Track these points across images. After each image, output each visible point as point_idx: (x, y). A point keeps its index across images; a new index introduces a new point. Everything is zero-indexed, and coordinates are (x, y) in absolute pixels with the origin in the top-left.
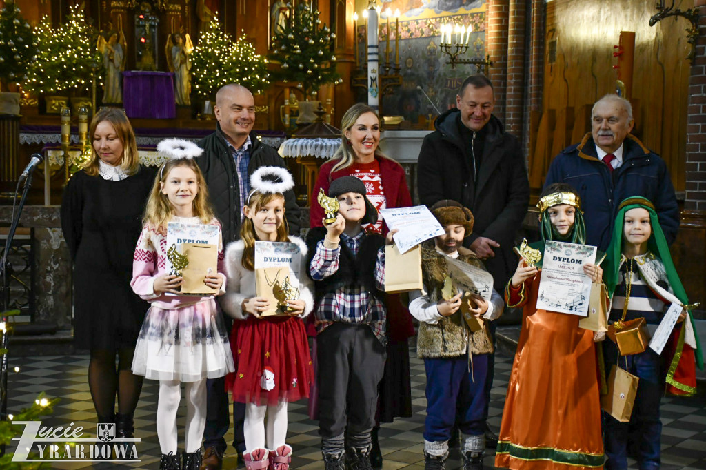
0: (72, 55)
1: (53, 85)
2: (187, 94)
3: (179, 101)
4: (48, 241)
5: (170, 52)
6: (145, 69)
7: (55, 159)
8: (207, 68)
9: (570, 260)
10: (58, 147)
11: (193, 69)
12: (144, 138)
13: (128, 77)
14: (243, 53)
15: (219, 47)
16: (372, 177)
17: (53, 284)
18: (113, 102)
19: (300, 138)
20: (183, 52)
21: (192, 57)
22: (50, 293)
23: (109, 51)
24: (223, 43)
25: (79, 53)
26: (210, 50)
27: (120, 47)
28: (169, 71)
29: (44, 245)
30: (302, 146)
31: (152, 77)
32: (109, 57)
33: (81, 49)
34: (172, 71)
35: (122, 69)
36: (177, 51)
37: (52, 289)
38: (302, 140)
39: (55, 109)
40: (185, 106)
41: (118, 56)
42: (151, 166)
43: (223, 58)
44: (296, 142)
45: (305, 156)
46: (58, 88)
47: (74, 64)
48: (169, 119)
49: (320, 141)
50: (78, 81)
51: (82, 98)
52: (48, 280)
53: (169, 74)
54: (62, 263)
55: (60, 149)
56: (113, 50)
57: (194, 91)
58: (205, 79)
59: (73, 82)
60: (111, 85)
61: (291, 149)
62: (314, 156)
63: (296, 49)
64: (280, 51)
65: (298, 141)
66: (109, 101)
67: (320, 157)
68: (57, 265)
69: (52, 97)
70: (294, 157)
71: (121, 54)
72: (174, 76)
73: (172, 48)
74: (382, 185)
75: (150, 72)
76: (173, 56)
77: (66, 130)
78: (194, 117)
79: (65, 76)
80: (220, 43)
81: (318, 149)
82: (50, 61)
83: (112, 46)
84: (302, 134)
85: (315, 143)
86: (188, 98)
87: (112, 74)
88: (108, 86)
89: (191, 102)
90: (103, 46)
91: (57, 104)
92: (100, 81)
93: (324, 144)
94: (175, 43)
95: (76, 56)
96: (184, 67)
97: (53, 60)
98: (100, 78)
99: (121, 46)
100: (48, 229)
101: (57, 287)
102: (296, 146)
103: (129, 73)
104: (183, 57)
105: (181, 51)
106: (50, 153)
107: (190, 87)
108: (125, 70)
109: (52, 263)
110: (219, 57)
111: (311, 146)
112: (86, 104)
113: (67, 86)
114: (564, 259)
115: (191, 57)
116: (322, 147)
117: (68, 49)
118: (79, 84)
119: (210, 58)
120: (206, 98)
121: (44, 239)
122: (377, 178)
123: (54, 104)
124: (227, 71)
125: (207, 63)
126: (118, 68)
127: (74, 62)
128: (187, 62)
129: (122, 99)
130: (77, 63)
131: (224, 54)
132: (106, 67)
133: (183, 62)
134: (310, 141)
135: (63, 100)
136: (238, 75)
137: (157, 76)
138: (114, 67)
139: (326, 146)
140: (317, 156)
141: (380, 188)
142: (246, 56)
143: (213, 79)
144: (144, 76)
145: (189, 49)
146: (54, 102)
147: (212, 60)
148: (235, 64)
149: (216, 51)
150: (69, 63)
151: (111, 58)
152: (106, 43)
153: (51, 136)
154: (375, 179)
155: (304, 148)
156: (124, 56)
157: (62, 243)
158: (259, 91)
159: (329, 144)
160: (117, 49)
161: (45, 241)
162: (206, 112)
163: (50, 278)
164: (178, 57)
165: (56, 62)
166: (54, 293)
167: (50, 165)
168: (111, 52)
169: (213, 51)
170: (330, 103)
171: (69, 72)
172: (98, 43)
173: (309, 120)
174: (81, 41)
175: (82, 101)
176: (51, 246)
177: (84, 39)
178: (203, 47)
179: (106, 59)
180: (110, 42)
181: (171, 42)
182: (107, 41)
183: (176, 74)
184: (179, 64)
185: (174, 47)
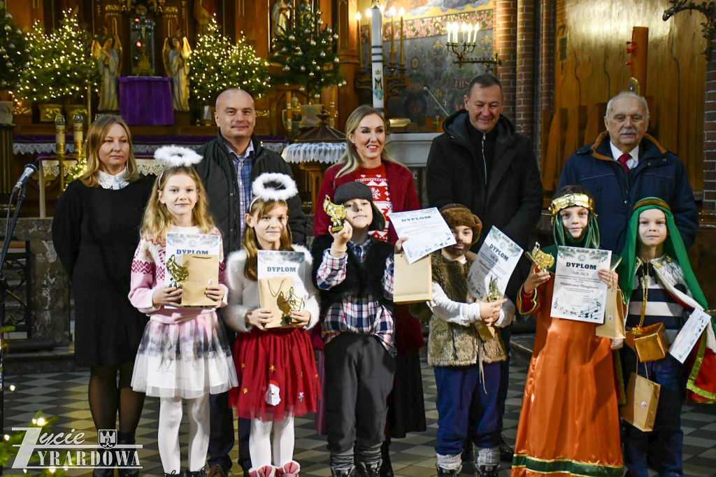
0: (66, 61)
1: (46, 92)
2: (185, 101)
3: (178, 107)
4: (44, 254)
5: (167, 56)
6: (141, 75)
7: (50, 169)
8: (206, 73)
9: (584, 266)
10: (53, 157)
11: (191, 73)
12: (142, 146)
13: (124, 83)
14: (243, 56)
15: (218, 50)
16: (378, 183)
17: (49, 299)
18: (109, 109)
19: (303, 142)
20: (181, 56)
21: (190, 61)
22: (47, 308)
23: (104, 56)
24: (221, 46)
25: (73, 59)
26: (208, 53)
27: (115, 51)
28: (167, 76)
29: (39, 258)
30: (305, 151)
31: (149, 82)
32: (104, 62)
33: (75, 55)
34: (169, 76)
35: (117, 74)
36: (174, 54)
37: (49, 303)
38: (305, 145)
39: (50, 117)
40: (183, 112)
41: (114, 61)
42: (149, 174)
43: (222, 61)
44: (299, 148)
45: (308, 161)
46: (52, 96)
48: (168, 125)
49: (324, 146)
50: (73, 88)
51: (77, 106)
52: (44, 294)
53: (166, 79)
54: (58, 277)
55: (55, 159)
56: (108, 56)
57: (192, 96)
58: (204, 84)
59: (67, 89)
60: (107, 91)
61: (294, 154)
62: (318, 161)
63: (297, 51)
64: (280, 53)
65: (301, 146)
66: (105, 108)
67: (324, 162)
68: (54, 279)
69: (45, 105)
70: (297, 162)
71: (117, 59)
72: (172, 81)
73: (169, 52)
74: (388, 191)
75: (146, 78)
76: (170, 60)
77: (61, 139)
78: (193, 123)
79: (59, 82)
80: (219, 46)
81: (322, 154)
82: (44, 68)
83: (107, 50)
84: (305, 138)
85: (319, 148)
86: (187, 103)
87: (108, 80)
88: (104, 92)
89: (190, 107)
90: (98, 51)
91: (51, 112)
92: (96, 87)
93: (328, 149)
94: (172, 47)
95: (70, 62)
96: (182, 70)
97: (47, 66)
98: (95, 84)
99: (117, 50)
100: (44, 242)
101: (54, 302)
102: (299, 152)
103: (125, 79)
105: (179, 55)
106: (45, 163)
107: (188, 92)
109: (48, 277)
110: (218, 61)
111: (315, 151)
112: (81, 112)
113: (61, 93)
114: (578, 265)
116: (326, 152)
117: (62, 55)
118: (73, 91)
119: (209, 62)
120: (205, 104)
121: (39, 253)
122: (383, 184)
123: (48, 113)
124: (226, 75)
125: (206, 67)
126: (114, 73)
127: (68, 68)
128: (185, 66)
129: (119, 106)
130: (71, 69)
131: (224, 57)
132: (101, 73)
133: (181, 66)
134: (313, 146)
135: (57, 108)
136: (238, 79)
137: (154, 81)
138: (110, 72)
139: (330, 151)
140: (321, 162)
141: (387, 193)
142: (245, 59)
143: (212, 83)
144: (140, 81)
145: (187, 53)
146: (48, 110)
147: (211, 64)
148: (234, 67)
149: (214, 54)
150: (63, 69)
151: (106, 63)
152: (100, 48)
153: (46, 145)
154: (381, 185)
155: (307, 153)
156: (120, 62)
158: (260, 95)
159: (333, 149)
160: (112, 54)
161: (41, 254)
162: (205, 118)
163: (46, 293)
164: (175, 61)
165: (50, 69)
166: (51, 308)
167: (45, 175)
168: (107, 57)
169: (211, 54)
170: (333, 106)
171: (63, 78)
172: (92, 49)
173: (312, 124)
174: (75, 46)
175: (77, 108)
176: (47, 259)
177: (78, 45)
178: (202, 51)
179: (101, 65)
180: (105, 47)
181: (168, 46)
182: (102, 46)
183: (174, 79)
184: (176, 69)
185: (172, 51)
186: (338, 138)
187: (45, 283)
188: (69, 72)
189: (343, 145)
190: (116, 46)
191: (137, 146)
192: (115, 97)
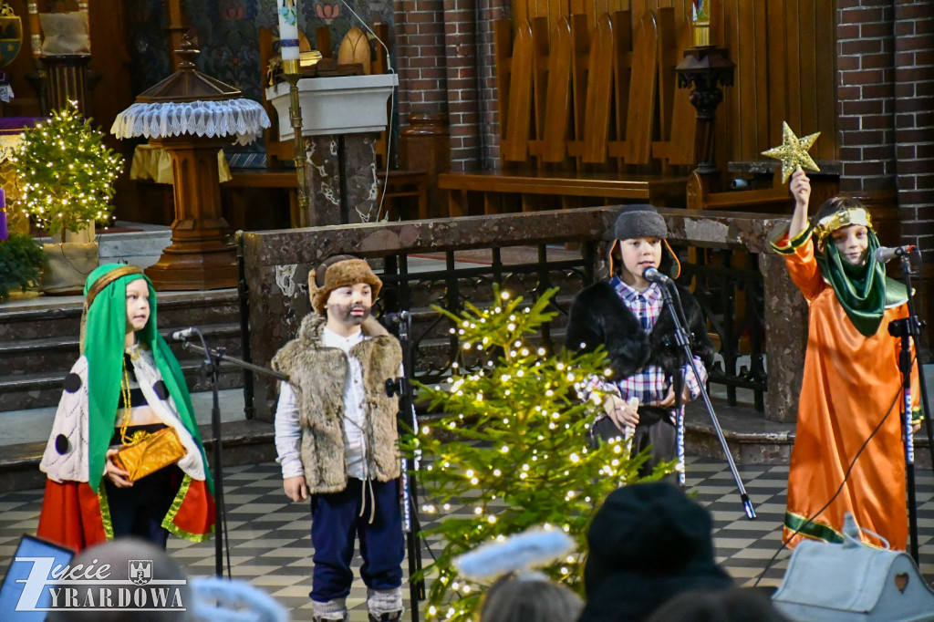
19: (161, 101)
30: (169, 118)
44: (155, 111)
45: (177, 134)
49: (202, 107)
62: (195, 134)
67: (205, 135)
81: (201, 121)
84: (159, 94)
85: (193, 111)
93: (211, 112)
102: (158, 119)
111: (187, 116)
116: (207, 118)
134: (184, 107)
139: (214, 114)
140: (200, 135)
155: (175, 121)
159: (218, 112)
186: (221, 92)
189: (233, 104)
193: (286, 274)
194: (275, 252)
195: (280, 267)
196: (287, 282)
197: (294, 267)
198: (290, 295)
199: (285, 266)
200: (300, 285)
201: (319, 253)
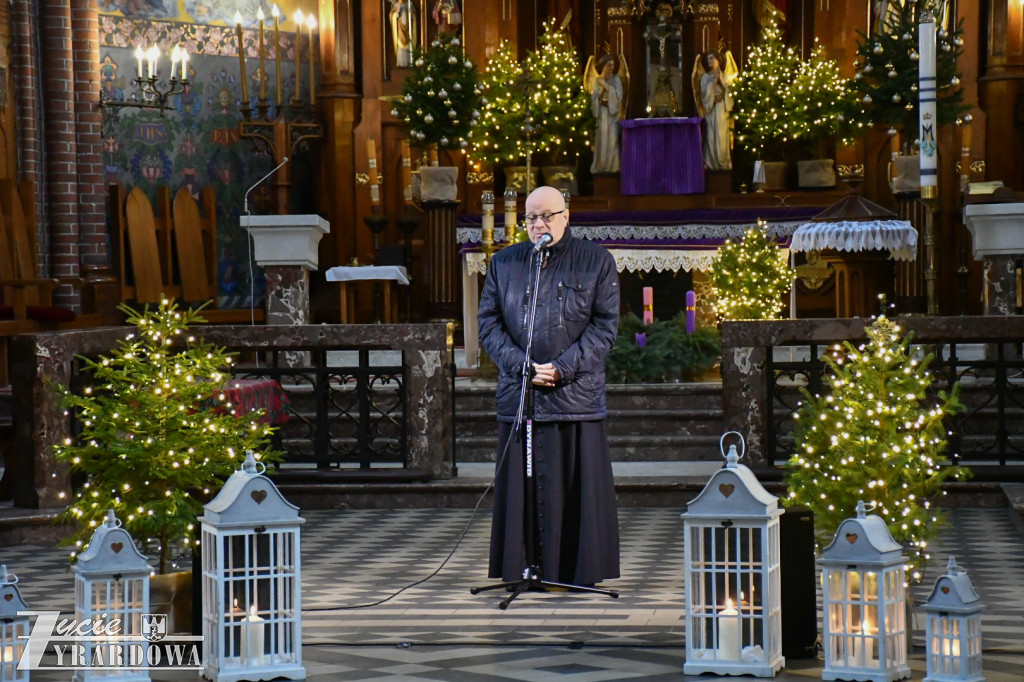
0: (542, 102)
1: (512, 149)
3: (713, 165)
4: (421, 367)
5: (698, 83)
6: (656, 115)
7: (476, 265)
8: (757, 107)
10: (478, 248)
11: (735, 110)
12: (648, 228)
13: (630, 130)
14: (818, 78)
15: (778, 69)
17: (427, 421)
18: (608, 170)
20: (719, 82)
22: (424, 432)
23: (601, 89)
24: (784, 63)
25: (552, 96)
26: (761, 77)
27: (618, 80)
29: (415, 371)
30: (817, 235)
31: (667, 127)
32: (600, 98)
33: (557, 90)
34: (700, 115)
35: (621, 116)
36: (709, 81)
37: (426, 426)
38: (819, 225)
39: (519, 186)
40: (721, 172)
41: (615, 94)
43: (783, 87)
44: (811, 229)
45: (822, 249)
46: (521, 154)
47: (546, 114)
48: (693, 194)
49: (845, 226)
50: (551, 140)
51: (560, 168)
52: (421, 415)
53: (694, 120)
54: (436, 395)
55: (480, 251)
56: (607, 87)
57: (737, 146)
58: (755, 125)
59: (543, 143)
60: (604, 143)
61: (803, 239)
63: (888, 70)
64: (864, 74)
65: (814, 227)
66: (601, 171)
68: (432, 398)
69: (514, 168)
70: (806, 251)
71: (620, 93)
73: (702, 75)
75: (662, 119)
76: (702, 90)
77: (488, 222)
78: (736, 189)
80: (780, 63)
81: (841, 238)
82: (510, 111)
83: (606, 79)
84: (822, 216)
85: (837, 229)
86: (729, 157)
87: (606, 125)
88: (599, 145)
89: (733, 163)
90: (593, 82)
91: (521, 178)
92: (587, 138)
93: (851, 230)
94: (708, 69)
95: (548, 101)
96: (720, 106)
97: (514, 110)
98: (586, 133)
99: (621, 78)
100: (420, 352)
101: (432, 424)
103: (631, 123)
104: (719, 90)
105: (716, 80)
106: (469, 257)
107: (732, 138)
108: (627, 118)
109: (426, 395)
110: (776, 87)
111: (830, 233)
112: (564, 176)
113: (535, 149)
115: (732, 90)
116: (847, 235)
117: (537, 90)
118: (552, 145)
119: (763, 89)
120: (756, 157)
121: (415, 365)
123: (516, 179)
124: (787, 110)
125: (758, 98)
126: (615, 115)
127: (547, 110)
128: (726, 98)
129: (620, 165)
130: (549, 112)
131: (785, 82)
132: (597, 115)
133: (719, 99)
134: (830, 226)
136: (807, 116)
137: (679, 125)
138: (609, 113)
139: (853, 233)
142: (821, 81)
143: (767, 124)
144: (654, 126)
145: (731, 76)
146: (516, 175)
147: (766, 93)
148: (801, 97)
149: (770, 78)
150: (537, 113)
151: (604, 100)
152: (597, 75)
155: (820, 238)
156: (625, 96)
157: (437, 370)
158: (844, 140)
159: (857, 230)
160: (614, 84)
161: (417, 367)
162: (755, 180)
163: (422, 414)
164: (710, 91)
165: (519, 113)
166: (428, 433)
168: (605, 90)
169: (766, 77)
171: (538, 127)
172: (585, 78)
173: (911, 188)
174: (558, 76)
175: (558, 171)
176: (424, 373)
177: (563, 73)
178: (752, 73)
179: (596, 103)
180: (603, 74)
181: (701, 67)
182: (600, 72)
183: (708, 119)
184: (711, 103)
185: (706, 75)
186: (870, 214)
187: (421, 401)
188: (548, 116)
190: (620, 72)
191: (641, 228)
192: (617, 152)
193: (743, 355)
194: (734, 337)
195: (737, 349)
196: (744, 361)
197: (751, 349)
198: (746, 373)
199: (743, 348)
200: (755, 365)
201: (774, 339)
